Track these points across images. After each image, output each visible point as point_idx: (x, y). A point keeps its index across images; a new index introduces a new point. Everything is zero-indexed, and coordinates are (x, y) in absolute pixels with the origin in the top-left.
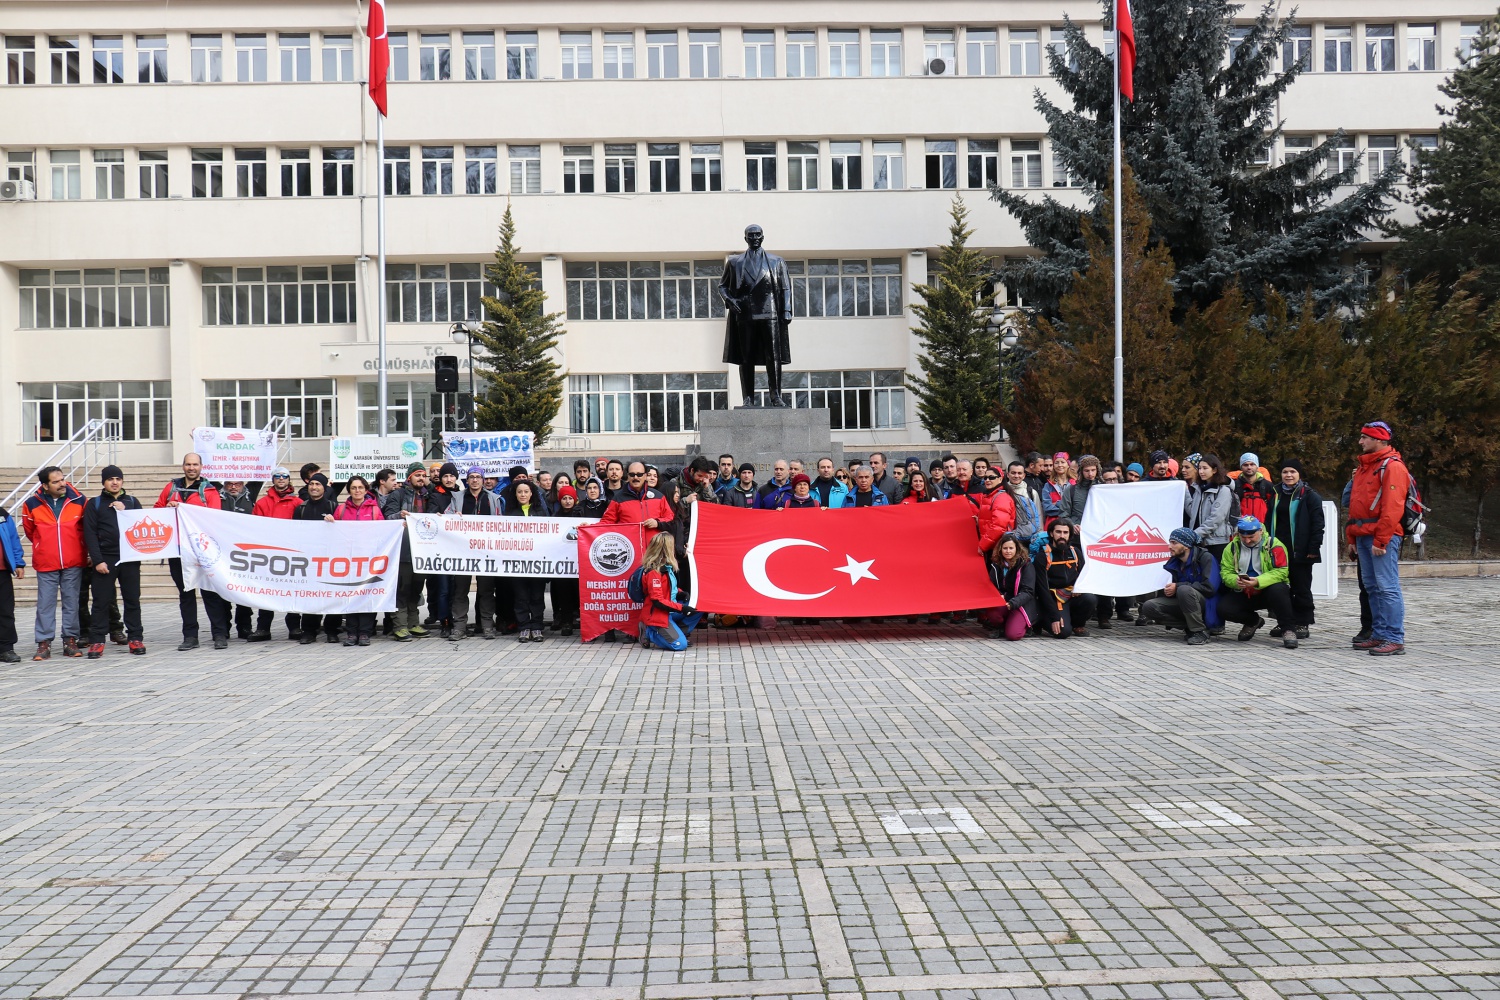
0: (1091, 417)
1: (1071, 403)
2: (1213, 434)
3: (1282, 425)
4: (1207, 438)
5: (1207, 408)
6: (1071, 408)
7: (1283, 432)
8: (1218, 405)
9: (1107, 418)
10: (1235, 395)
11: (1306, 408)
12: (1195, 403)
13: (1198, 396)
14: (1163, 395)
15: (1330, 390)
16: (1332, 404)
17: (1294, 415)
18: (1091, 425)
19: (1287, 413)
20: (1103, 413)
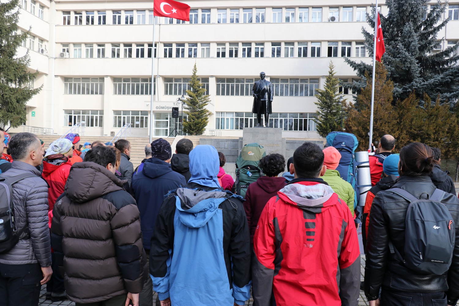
0: (364, 133)
1: (358, 129)
2: (403, 140)
3: (427, 138)
4: (401, 141)
5: (401, 132)
6: (358, 130)
7: (426, 140)
8: (405, 131)
9: (369, 134)
10: (411, 128)
11: (434, 134)
12: (398, 130)
13: (399, 128)
14: (387, 127)
15: (443, 128)
16: (443, 132)
17: (430, 135)
18: (364, 136)
19: (428, 134)
20: (368, 132)
